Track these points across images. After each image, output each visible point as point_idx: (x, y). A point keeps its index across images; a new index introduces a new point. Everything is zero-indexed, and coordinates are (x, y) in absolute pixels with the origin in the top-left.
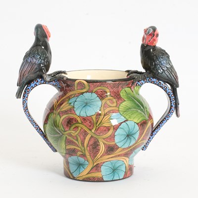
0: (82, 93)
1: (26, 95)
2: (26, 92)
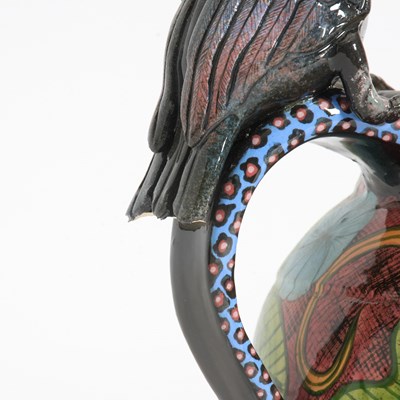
1: (237, 200)
2: (237, 184)
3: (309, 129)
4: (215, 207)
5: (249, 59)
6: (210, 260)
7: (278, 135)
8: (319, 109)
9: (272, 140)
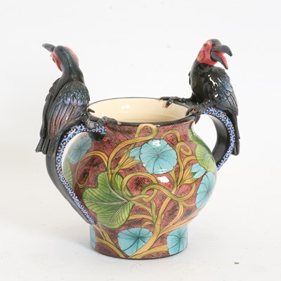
0: (147, 142)
1: (62, 150)
2: (61, 147)
3: (76, 132)
4: (57, 152)
5: (63, 121)
6: (56, 164)
7: (70, 134)
8: (79, 128)
9: (69, 136)
